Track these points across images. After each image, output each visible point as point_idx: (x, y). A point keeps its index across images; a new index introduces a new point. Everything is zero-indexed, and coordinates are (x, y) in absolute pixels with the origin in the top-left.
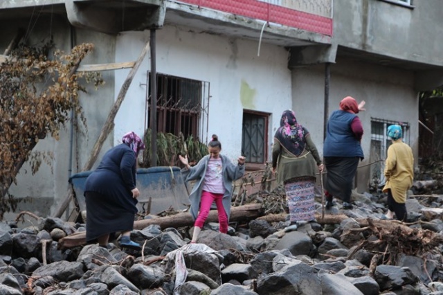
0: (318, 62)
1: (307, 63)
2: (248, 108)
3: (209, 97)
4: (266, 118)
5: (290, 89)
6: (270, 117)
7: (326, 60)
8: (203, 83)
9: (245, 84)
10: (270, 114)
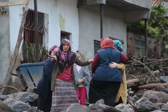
0: (96, 4)
1: (89, 4)
2: (62, 30)
3: (48, 23)
4: (68, 36)
5: (78, 19)
6: (70, 35)
7: (101, 3)
8: (45, 15)
9: (61, 16)
10: (70, 34)
